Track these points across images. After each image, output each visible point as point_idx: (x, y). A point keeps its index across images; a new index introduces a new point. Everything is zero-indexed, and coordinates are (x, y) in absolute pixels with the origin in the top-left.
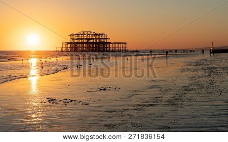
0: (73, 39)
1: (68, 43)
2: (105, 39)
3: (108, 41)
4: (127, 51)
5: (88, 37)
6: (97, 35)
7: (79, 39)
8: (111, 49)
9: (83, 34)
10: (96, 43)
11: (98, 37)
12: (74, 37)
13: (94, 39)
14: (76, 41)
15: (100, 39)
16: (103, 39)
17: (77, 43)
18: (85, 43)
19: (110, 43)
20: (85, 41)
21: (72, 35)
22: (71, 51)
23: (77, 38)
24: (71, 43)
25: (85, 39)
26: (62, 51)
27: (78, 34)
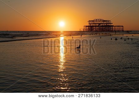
0: (90, 24)
1: (87, 26)
2: (110, 23)
4: (123, 31)
5: (99, 23)
6: (105, 21)
7: (94, 24)
8: (114, 30)
9: (96, 21)
10: (104, 26)
13: (103, 24)
14: (92, 25)
15: (107, 24)
16: (109, 24)
18: (98, 26)
19: (113, 26)
21: (89, 21)
22: (88, 31)
23: (92, 23)
26: (83, 31)
27: (93, 21)
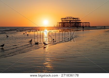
0: (62, 21)
3: (80, 21)
4: (90, 27)
5: (70, 20)
6: (74, 18)
7: (66, 21)
8: (82, 26)
9: (68, 18)
10: (74, 23)
11: (75, 20)
12: (63, 20)
13: (73, 21)
14: (64, 22)
15: (76, 21)
16: (78, 21)
17: (65, 23)
18: (69, 23)
19: (81, 23)
20: (68, 22)
21: (62, 19)
22: (61, 27)
23: (64, 20)
24: (61, 23)
25: (69, 21)
26: (57, 27)
27: (65, 18)
